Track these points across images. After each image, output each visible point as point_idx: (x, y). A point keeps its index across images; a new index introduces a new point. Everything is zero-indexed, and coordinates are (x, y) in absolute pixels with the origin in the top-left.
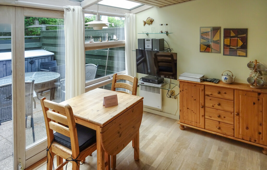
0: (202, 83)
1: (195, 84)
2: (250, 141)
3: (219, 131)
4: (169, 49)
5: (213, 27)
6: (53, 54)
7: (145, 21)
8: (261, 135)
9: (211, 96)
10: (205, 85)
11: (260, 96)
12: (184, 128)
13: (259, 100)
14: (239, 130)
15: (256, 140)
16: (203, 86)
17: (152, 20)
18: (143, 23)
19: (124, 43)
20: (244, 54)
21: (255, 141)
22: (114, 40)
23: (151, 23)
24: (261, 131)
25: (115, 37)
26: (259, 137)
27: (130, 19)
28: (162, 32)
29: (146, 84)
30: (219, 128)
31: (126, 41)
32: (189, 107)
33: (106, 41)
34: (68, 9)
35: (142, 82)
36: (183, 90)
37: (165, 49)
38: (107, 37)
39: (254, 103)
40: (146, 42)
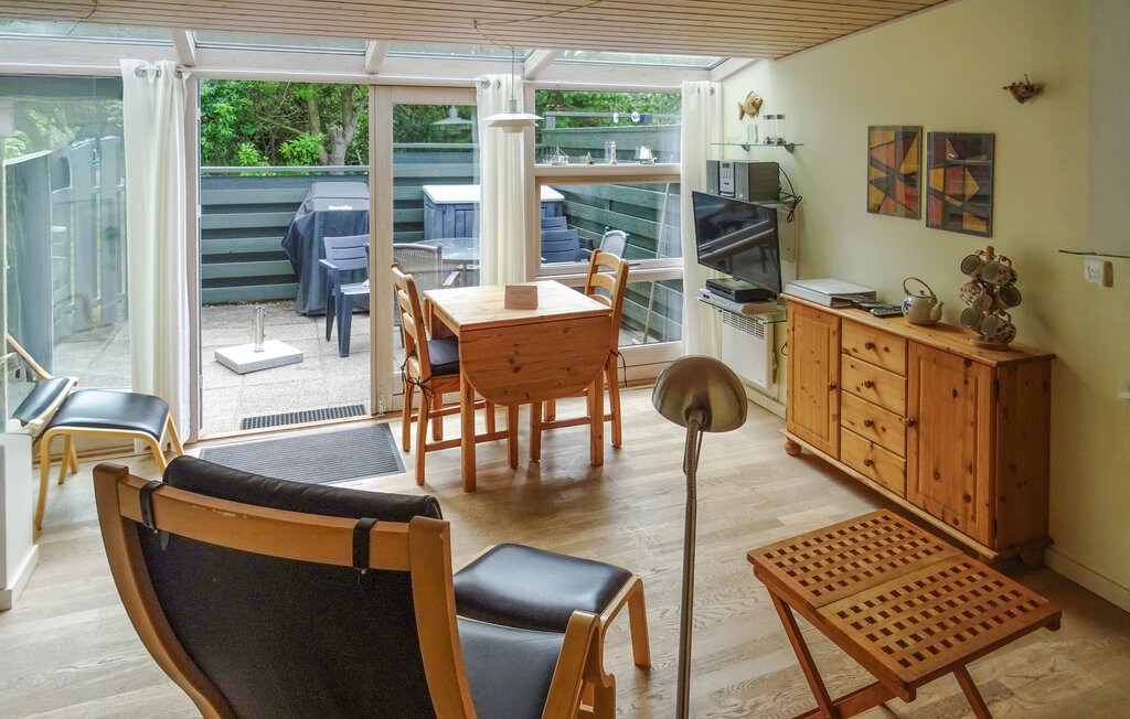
0: (835, 311)
1: (819, 314)
2: (943, 520)
3: (869, 470)
4: (794, 196)
5: (903, 127)
6: (560, 197)
7: (743, 104)
8: (970, 505)
9: (853, 353)
10: (841, 318)
11: (971, 368)
12: (795, 450)
13: (966, 382)
14: (918, 477)
15: (959, 518)
16: (836, 319)
17: (757, 102)
18: (738, 112)
19: (676, 172)
20: (982, 228)
21: (956, 522)
22: (641, 161)
23: (754, 110)
24: (971, 493)
25: (645, 153)
26: (966, 510)
27: (700, 99)
28: (769, 142)
29: (715, 298)
30: (869, 463)
31: (680, 167)
32: (806, 386)
33: (610, 163)
34: (486, 84)
35: (707, 292)
36: (793, 329)
37: (781, 195)
38: (613, 151)
39: (955, 394)
40: (722, 169)
